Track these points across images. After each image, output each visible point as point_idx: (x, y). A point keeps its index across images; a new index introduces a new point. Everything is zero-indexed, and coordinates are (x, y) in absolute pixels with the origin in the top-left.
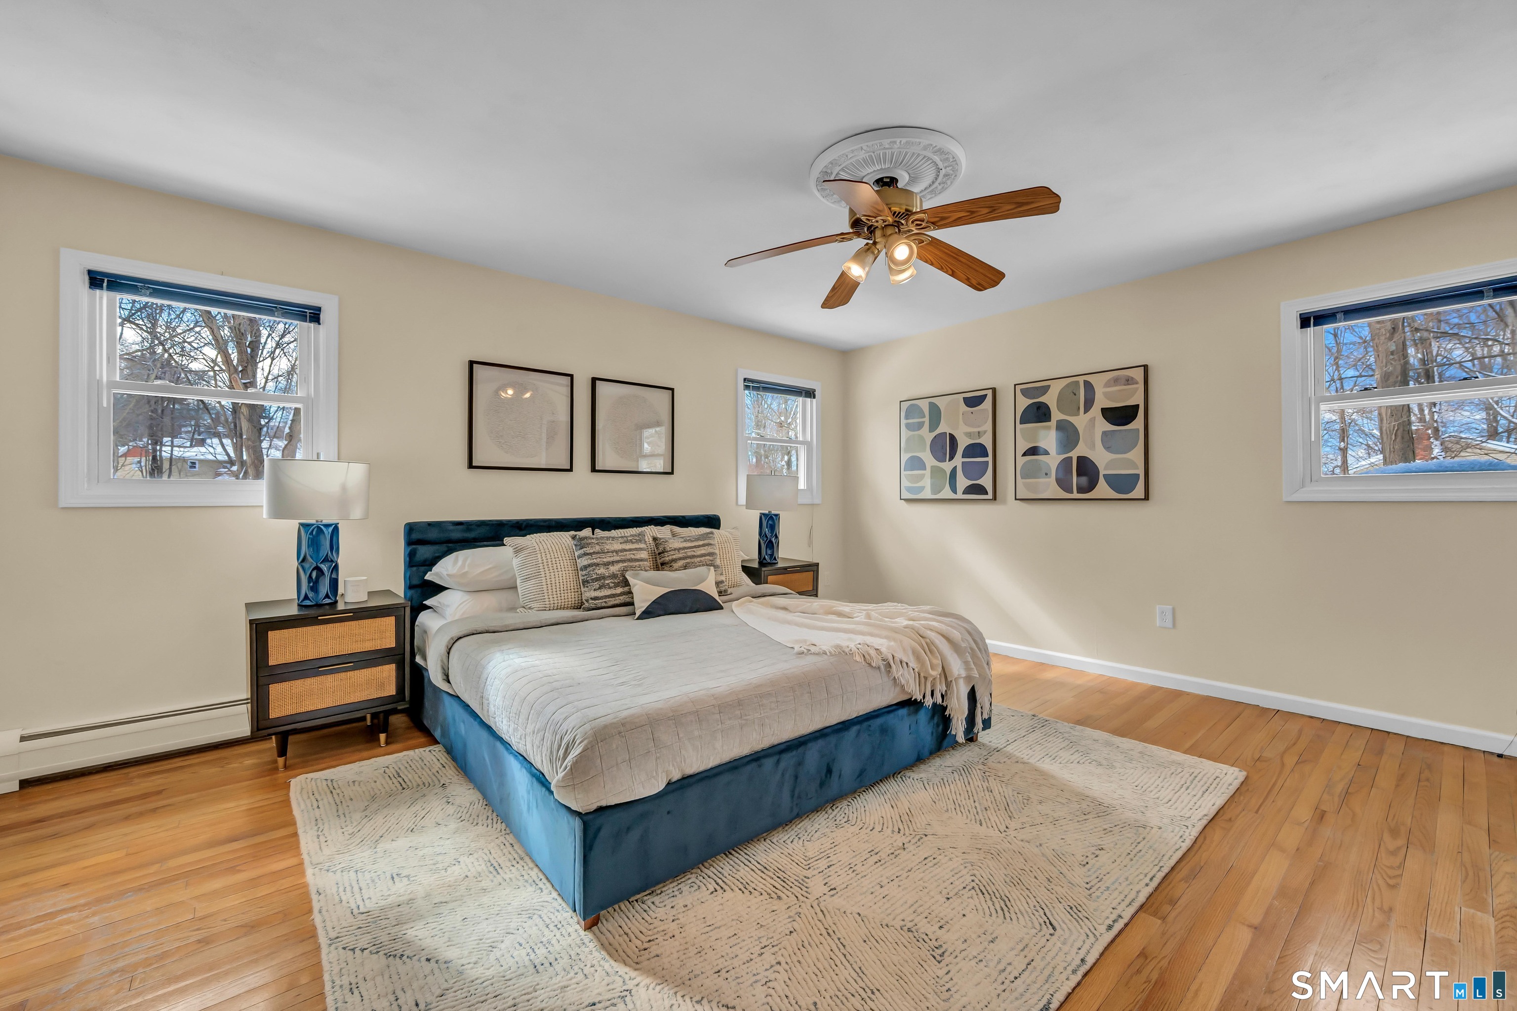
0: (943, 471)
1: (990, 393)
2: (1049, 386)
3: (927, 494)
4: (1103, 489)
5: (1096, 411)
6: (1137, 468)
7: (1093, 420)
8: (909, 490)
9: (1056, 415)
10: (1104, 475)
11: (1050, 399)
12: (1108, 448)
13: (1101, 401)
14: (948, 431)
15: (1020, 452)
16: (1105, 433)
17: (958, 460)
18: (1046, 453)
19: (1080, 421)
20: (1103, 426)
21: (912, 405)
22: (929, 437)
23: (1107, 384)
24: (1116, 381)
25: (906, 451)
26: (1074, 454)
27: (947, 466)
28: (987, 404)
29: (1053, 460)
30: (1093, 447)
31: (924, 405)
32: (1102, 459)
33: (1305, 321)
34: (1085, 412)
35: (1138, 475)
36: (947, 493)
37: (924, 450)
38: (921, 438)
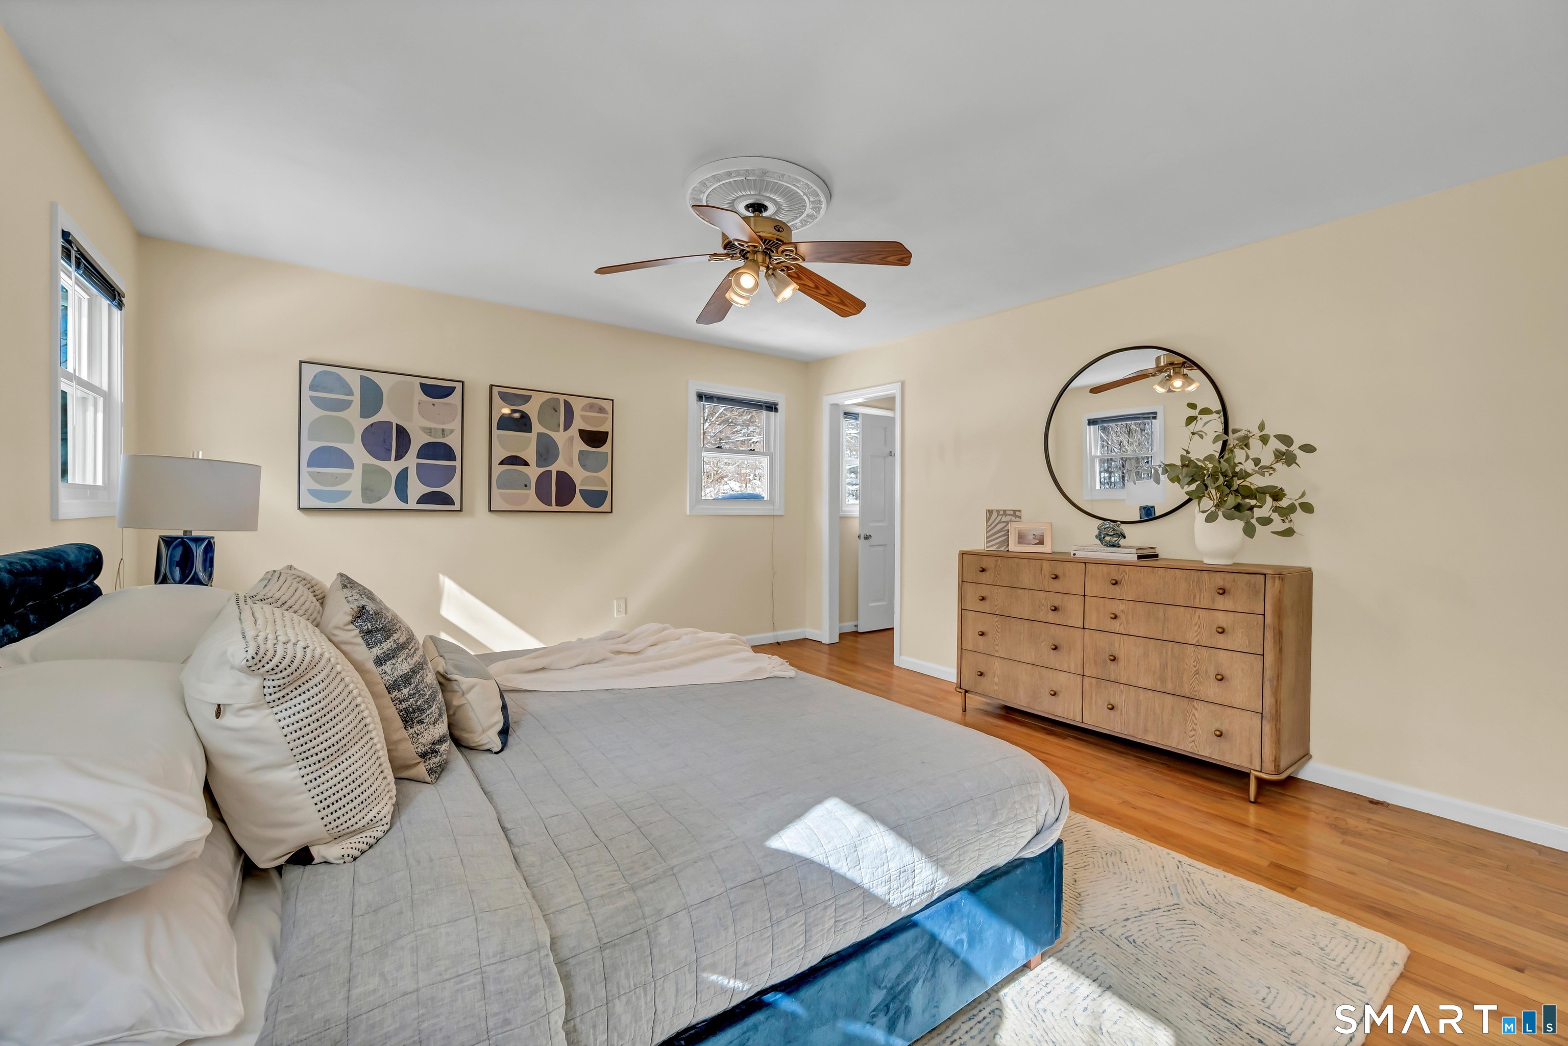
0: (386, 473)
1: (459, 386)
2: (530, 397)
3: (355, 500)
4: (578, 502)
5: (574, 431)
6: (606, 485)
7: (571, 439)
8: (314, 493)
9: (537, 428)
10: (580, 490)
11: (532, 409)
12: (584, 466)
13: (579, 423)
14: (395, 421)
15: (496, 459)
16: (581, 453)
17: (411, 460)
18: (526, 464)
19: (560, 437)
20: (580, 445)
21: (326, 372)
22: (360, 425)
23: (583, 409)
24: (591, 407)
25: (311, 438)
26: (554, 468)
27: (393, 467)
28: (455, 398)
29: (533, 472)
30: (571, 463)
31: (353, 380)
32: (580, 476)
33: (700, 397)
34: (566, 429)
35: (606, 492)
36: (391, 500)
37: (351, 441)
38: (347, 424)
